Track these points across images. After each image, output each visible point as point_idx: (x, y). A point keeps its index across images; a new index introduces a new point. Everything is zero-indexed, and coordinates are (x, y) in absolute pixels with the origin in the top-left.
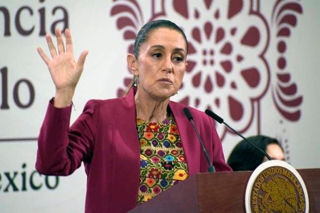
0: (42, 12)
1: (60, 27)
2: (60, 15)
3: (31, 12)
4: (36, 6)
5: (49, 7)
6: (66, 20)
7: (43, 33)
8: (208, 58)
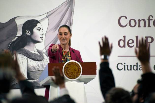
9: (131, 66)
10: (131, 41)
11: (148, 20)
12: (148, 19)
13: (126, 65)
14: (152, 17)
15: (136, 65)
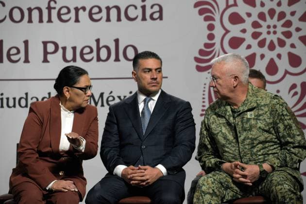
0: (144, 8)
1: (156, 15)
2: (156, 8)
3: (136, 8)
4: (139, 4)
5: (148, 4)
6: (161, 11)
7: (144, 19)
8: (272, 30)
9: (14, 99)
10: (14, 51)
11: (47, 8)
12: (47, 6)
13: (4, 97)
14: (56, 2)
15: (25, 97)
